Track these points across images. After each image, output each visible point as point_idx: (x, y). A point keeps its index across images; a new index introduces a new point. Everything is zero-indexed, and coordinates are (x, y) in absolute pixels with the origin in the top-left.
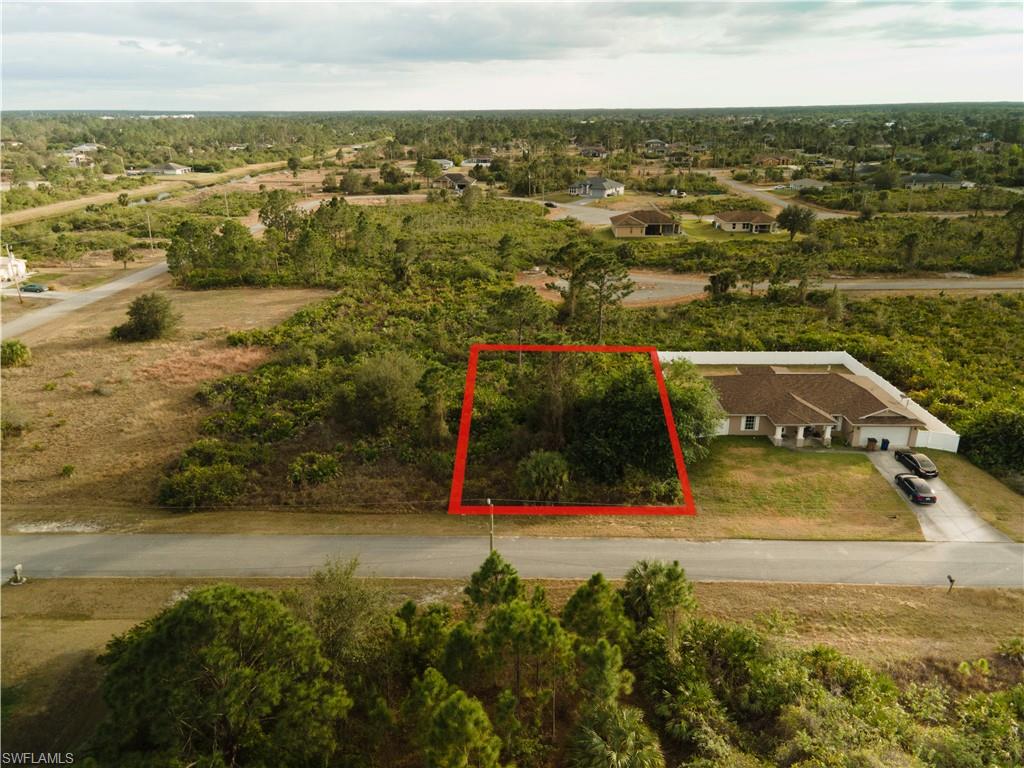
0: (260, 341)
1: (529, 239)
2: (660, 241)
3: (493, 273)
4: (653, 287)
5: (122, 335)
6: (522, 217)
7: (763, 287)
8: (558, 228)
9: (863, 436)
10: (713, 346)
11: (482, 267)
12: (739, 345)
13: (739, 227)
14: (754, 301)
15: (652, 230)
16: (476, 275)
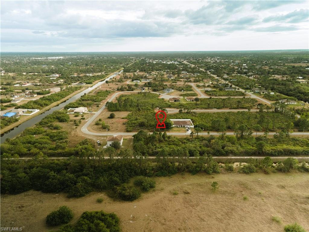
0: (126, 118)
1: (156, 103)
2: (176, 103)
3: (151, 109)
4: (173, 111)
5: (109, 118)
6: (155, 98)
7: (186, 111)
8: (161, 100)
9: (186, 126)
10: (177, 119)
11: (149, 108)
12: (179, 118)
13: (189, 100)
14: (185, 113)
15: (175, 101)
16: (149, 109)
